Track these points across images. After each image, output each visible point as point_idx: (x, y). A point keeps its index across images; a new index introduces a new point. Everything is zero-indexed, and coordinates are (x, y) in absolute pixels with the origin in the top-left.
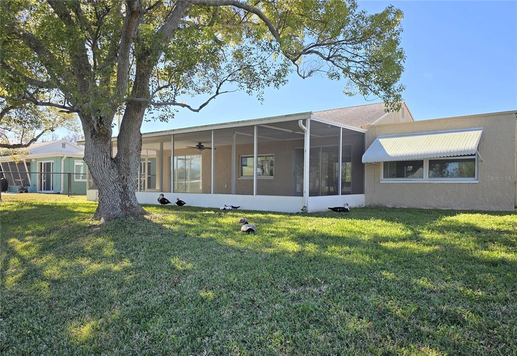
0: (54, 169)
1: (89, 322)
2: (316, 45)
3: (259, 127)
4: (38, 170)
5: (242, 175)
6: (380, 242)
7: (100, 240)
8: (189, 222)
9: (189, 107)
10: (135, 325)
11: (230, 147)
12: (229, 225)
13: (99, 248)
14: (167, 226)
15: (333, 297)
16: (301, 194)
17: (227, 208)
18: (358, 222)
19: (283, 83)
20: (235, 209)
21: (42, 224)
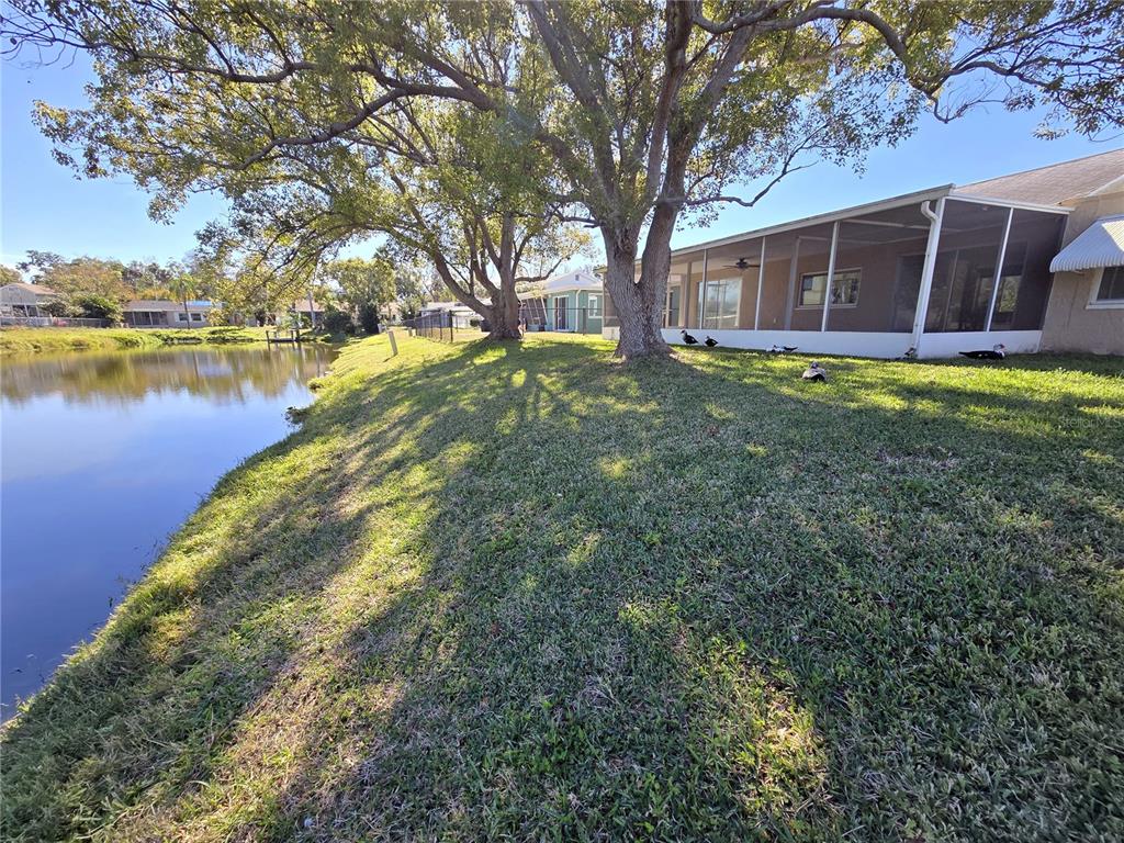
0: (569, 305)
1: (619, 460)
2: (984, 51)
3: (844, 224)
4: (554, 307)
5: (802, 303)
6: (1078, 406)
7: (623, 379)
8: (726, 364)
9: (738, 201)
10: (669, 471)
11: (788, 262)
12: (783, 370)
13: (623, 387)
14: (699, 368)
15: (969, 477)
16: (907, 328)
17: (778, 350)
18: (1027, 374)
19: (906, 136)
20: (788, 351)
21: (564, 361)
